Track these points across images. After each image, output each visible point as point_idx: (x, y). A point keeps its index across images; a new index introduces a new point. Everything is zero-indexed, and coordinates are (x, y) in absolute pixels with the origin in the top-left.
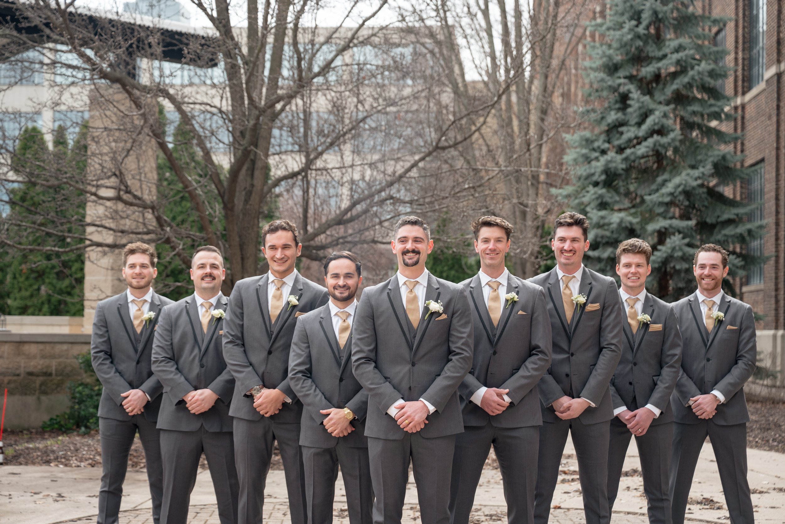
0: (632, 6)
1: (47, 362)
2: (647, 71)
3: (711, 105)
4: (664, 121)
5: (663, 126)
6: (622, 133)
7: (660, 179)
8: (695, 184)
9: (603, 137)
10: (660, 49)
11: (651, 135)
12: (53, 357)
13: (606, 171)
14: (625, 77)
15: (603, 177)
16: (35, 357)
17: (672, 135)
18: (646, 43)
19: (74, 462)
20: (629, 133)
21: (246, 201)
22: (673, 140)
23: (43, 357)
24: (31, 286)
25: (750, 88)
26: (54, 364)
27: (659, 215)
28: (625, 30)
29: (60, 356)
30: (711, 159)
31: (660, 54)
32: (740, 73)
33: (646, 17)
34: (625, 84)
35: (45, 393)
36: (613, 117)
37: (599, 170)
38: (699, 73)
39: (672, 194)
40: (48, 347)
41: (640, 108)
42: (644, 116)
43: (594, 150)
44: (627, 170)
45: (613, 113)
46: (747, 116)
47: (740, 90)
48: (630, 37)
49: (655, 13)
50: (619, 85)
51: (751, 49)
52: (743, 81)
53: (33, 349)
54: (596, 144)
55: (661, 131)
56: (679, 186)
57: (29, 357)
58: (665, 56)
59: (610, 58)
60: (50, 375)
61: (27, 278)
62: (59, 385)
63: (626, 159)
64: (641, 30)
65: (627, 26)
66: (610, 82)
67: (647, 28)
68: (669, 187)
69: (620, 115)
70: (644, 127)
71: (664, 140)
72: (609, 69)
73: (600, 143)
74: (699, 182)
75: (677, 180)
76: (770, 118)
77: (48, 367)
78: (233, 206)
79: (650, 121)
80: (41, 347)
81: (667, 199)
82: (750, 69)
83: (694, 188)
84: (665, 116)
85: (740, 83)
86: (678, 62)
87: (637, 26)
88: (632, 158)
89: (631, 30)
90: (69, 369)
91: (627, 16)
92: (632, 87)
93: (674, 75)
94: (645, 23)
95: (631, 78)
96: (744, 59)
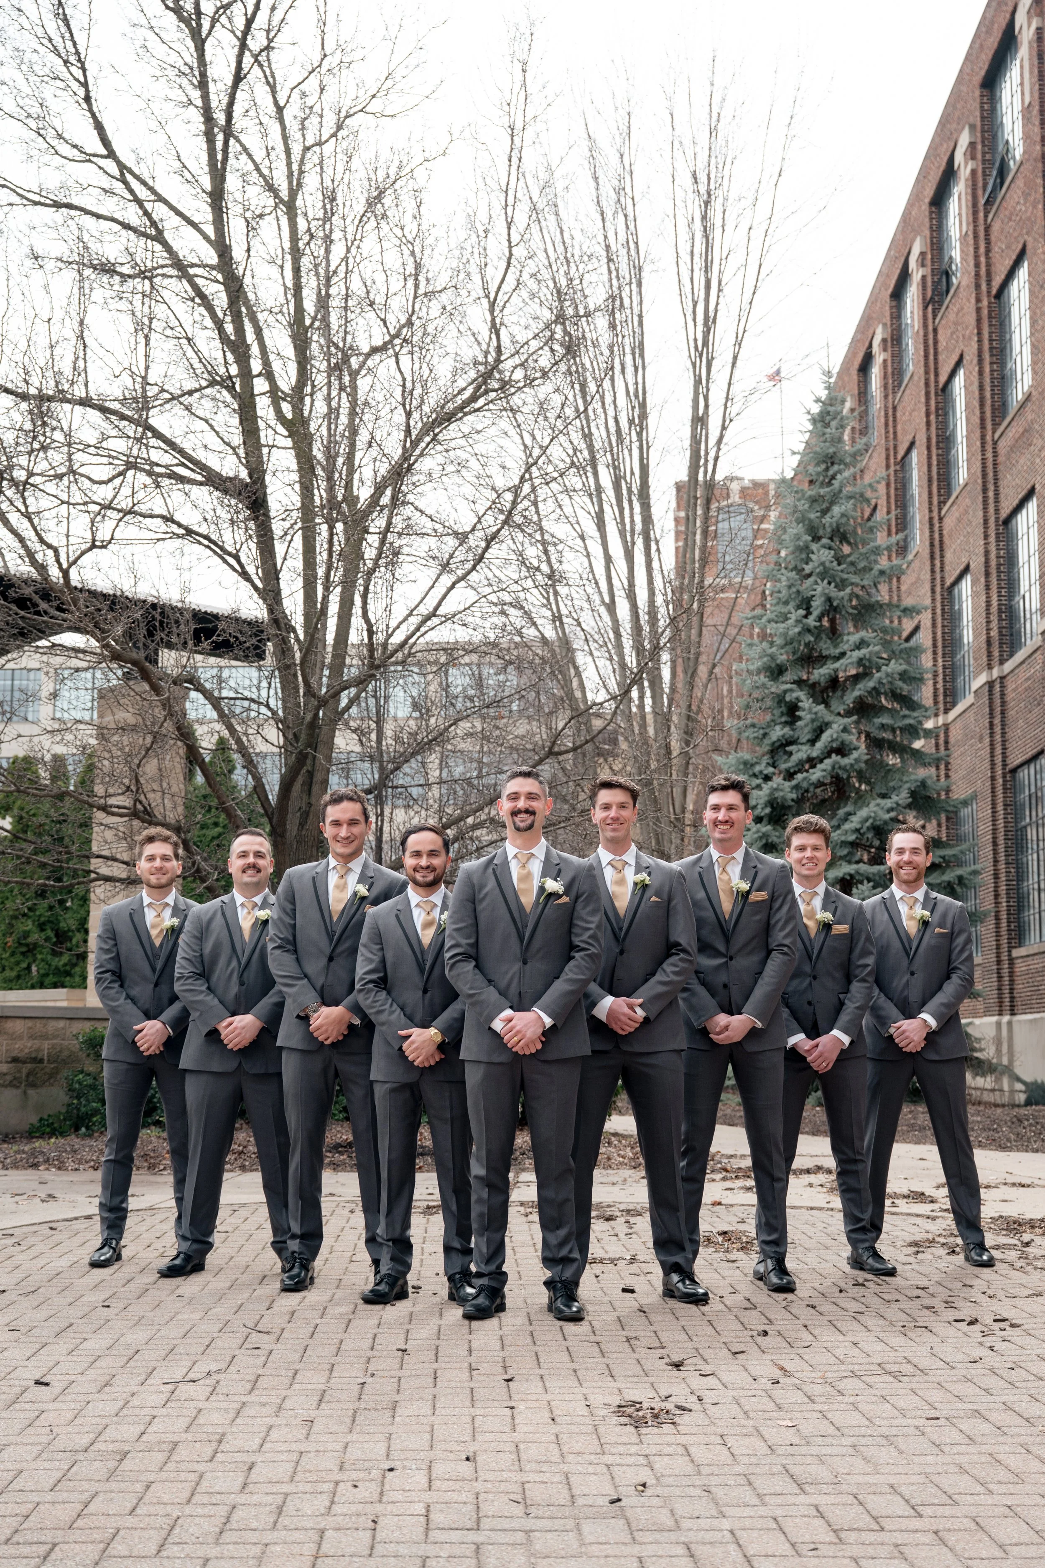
0: (798, 592)
1: (37, 1043)
2: (820, 674)
3: (905, 717)
4: (845, 736)
5: (842, 743)
6: (790, 754)
7: (841, 812)
8: (887, 816)
9: (766, 759)
10: (836, 646)
11: (828, 755)
12: (44, 1037)
13: (772, 803)
14: (794, 682)
15: (768, 810)
16: (21, 1037)
17: (855, 755)
18: (818, 638)
19: (70, 1164)
20: (800, 753)
21: (302, 825)
22: (857, 760)
23: (32, 1037)
24: (18, 963)
25: (954, 704)
26: (46, 1045)
27: (841, 858)
28: (791, 622)
29: (55, 1037)
30: (907, 786)
31: (838, 651)
32: (940, 685)
33: (817, 605)
34: (791, 690)
35: (33, 1085)
36: (778, 732)
37: (762, 801)
38: (887, 675)
39: (857, 830)
40: (39, 1024)
41: (813, 721)
42: (819, 731)
43: (755, 775)
44: (799, 801)
45: (778, 728)
46: (952, 740)
47: (941, 706)
48: (797, 630)
49: (829, 600)
50: (785, 692)
51: (953, 654)
52: (945, 695)
53: (19, 1026)
54: (757, 769)
55: (842, 750)
56: (866, 820)
57: (13, 1037)
58: (843, 654)
59: (772, 657)
60: (41, 1061)
61: (13, 954)
62: (53, 1074)
63: (797, 787)
64: (811, 621)
65: (793, 617)
66: (774, 688)
67: (820, 619)
68: (854, 822)
69: (787, 730)
70: (819, 745)
71: (845, 761)
72: (772, 673)
73: (762, 767)
74: (893, 814)
75: (863, 813)
76: (981, 739)
77: (38, 1050)
78: (285, 831)
79: (826, 737)
80: (29, 1023)
81: (852, 838)
82: (954, 679)
83: (886, 823)
84: (845, 730)
85: (941, 698)
86: (860, 662)
87: (806, 617)
88: (805, 785)
89: (798, 621)
90: (66, 1053)
91: (792, 604)
92: (802, 695)
93: (856, 679)
94: (816, 613)
95: (800, 683)
96: (944, 667)
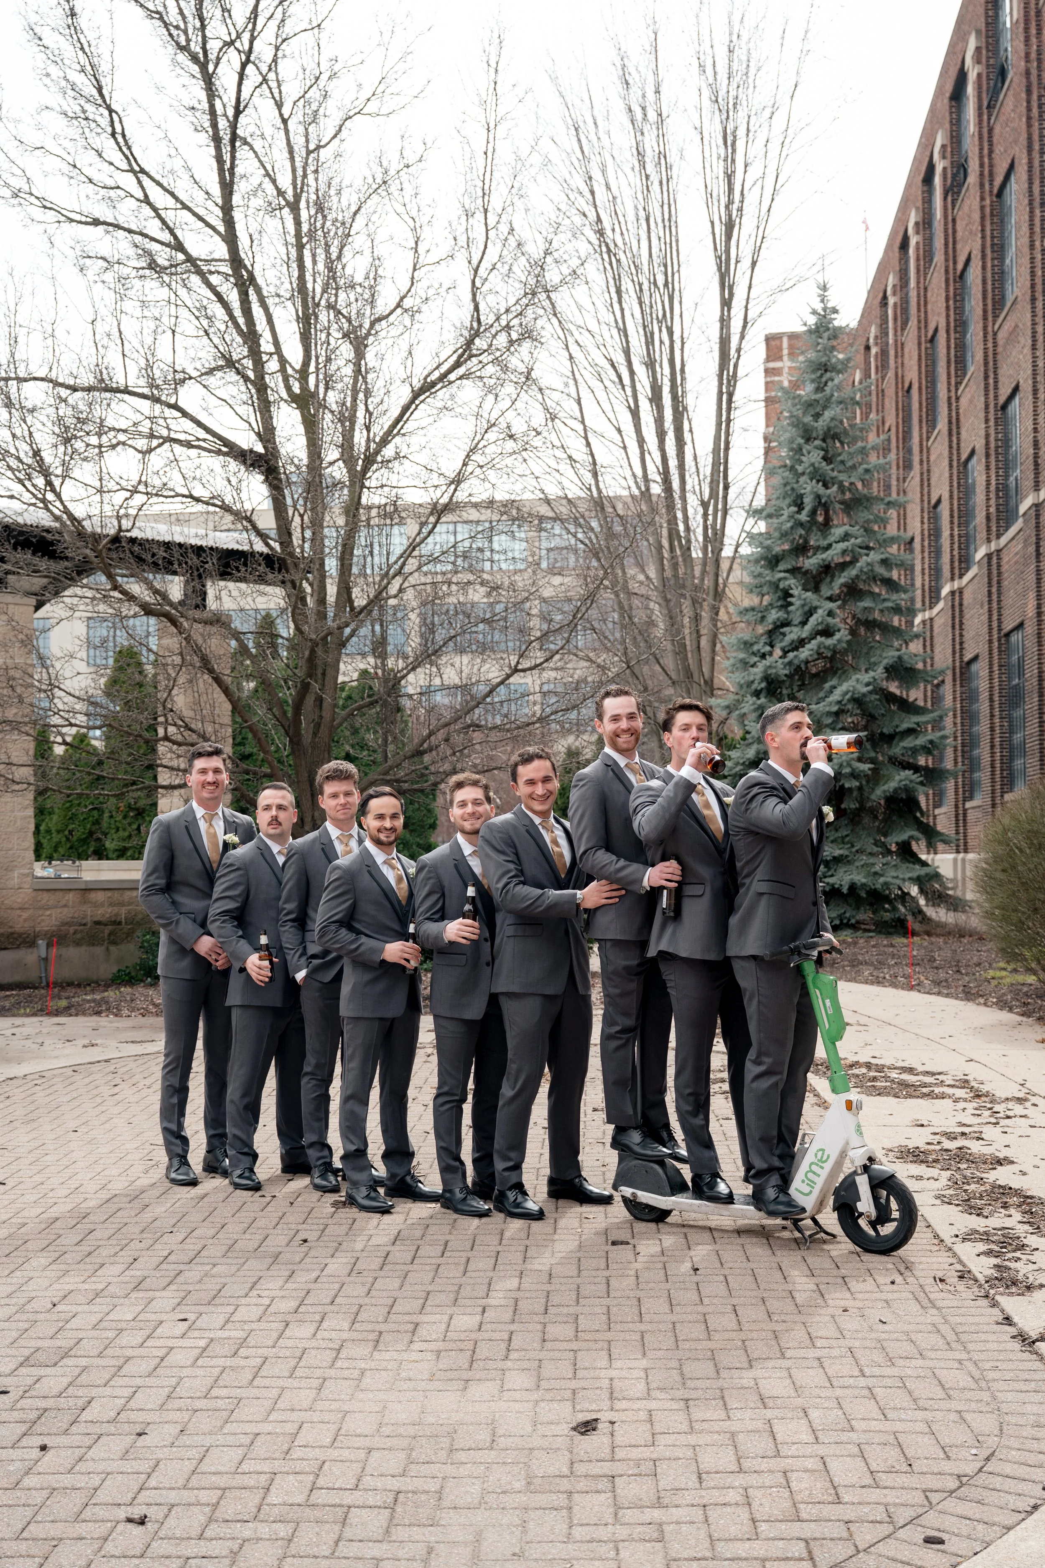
0: (793, 489)
1: (116, 910)
2: (811, 563)
3: (885, 600)
4: (830, 620)
5: (828, 625)
6: (784, 635)
7: (827, 686)
8: (865, 690)
9: (764, 639)
10: (825, 538)
11: (812, 637)
12: (122, 904)
13: (766, 678)
14: (785, 571)
15: (763, 685)
16: (102, 905)
17: (837, 636)
18: (809, 531)
19: (125, 1012)
20: (793, 634)
21: (315, 734)
22: (839, 641)
23: (111, 904)
25: (967, 569)
26: (123, 911)
27: (827, 726)
28: (784, 517)
29: (130, 904)
30: (885, 662)
31: (825, 543)
32: (956, 553)
33: (808, 501)
34: (785, 578)
35: (114, 943)
36: (774, 615)
37: (758, 677)
38: (868, 564)
39: (839, 702)
40: (116, 894)
41: (803, 606)
42: (810, 613)
43: (754, 654)
44: (790, 676)
45: (774, 611)
46: (965, 603)
47: (957, 571)
48: (789, 525)
49: (818, 497)
50: (780, 580)
51: (967, 524)
52: (960, 562)
53: (100, 896)
54: (755, 648)
55: (827, 632)
56: (846, 693)
57: (97, 905)
58: (829, 546)
59: (768, 548)
60: (120, 923)
62: (130, 934)
63: (790, 663)
64: (803, 517)
65: (786, 513)
66: (769, 576)
67: (813, 513)
68: (836, 696)
69: (782, 614)
70: (808, 628)
71: (829, 642)
72: (770, 562)
73: (759, 647)
74: (870, 688)
75: (845, 687)
76: (982, 606)
77: (117, 915)
78: (300, 740)
79: (813, 621)
80: (109, 894)
81: (835, 708)
82: (967, 547)
83: (864, 695)
84: (830, 614)
85: (956, 564)
86: (844, 552)
87: (799, 512)
88: (796, 662)
89: (791, 517)
90: (140, 916)
91: (788, 501)
92: (792, 582)
93: (843, 566)
94: (808, 509)
95: (794, 571)
96: (960, 536)
